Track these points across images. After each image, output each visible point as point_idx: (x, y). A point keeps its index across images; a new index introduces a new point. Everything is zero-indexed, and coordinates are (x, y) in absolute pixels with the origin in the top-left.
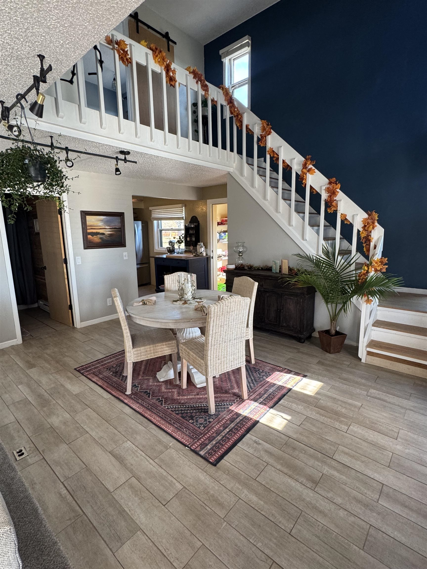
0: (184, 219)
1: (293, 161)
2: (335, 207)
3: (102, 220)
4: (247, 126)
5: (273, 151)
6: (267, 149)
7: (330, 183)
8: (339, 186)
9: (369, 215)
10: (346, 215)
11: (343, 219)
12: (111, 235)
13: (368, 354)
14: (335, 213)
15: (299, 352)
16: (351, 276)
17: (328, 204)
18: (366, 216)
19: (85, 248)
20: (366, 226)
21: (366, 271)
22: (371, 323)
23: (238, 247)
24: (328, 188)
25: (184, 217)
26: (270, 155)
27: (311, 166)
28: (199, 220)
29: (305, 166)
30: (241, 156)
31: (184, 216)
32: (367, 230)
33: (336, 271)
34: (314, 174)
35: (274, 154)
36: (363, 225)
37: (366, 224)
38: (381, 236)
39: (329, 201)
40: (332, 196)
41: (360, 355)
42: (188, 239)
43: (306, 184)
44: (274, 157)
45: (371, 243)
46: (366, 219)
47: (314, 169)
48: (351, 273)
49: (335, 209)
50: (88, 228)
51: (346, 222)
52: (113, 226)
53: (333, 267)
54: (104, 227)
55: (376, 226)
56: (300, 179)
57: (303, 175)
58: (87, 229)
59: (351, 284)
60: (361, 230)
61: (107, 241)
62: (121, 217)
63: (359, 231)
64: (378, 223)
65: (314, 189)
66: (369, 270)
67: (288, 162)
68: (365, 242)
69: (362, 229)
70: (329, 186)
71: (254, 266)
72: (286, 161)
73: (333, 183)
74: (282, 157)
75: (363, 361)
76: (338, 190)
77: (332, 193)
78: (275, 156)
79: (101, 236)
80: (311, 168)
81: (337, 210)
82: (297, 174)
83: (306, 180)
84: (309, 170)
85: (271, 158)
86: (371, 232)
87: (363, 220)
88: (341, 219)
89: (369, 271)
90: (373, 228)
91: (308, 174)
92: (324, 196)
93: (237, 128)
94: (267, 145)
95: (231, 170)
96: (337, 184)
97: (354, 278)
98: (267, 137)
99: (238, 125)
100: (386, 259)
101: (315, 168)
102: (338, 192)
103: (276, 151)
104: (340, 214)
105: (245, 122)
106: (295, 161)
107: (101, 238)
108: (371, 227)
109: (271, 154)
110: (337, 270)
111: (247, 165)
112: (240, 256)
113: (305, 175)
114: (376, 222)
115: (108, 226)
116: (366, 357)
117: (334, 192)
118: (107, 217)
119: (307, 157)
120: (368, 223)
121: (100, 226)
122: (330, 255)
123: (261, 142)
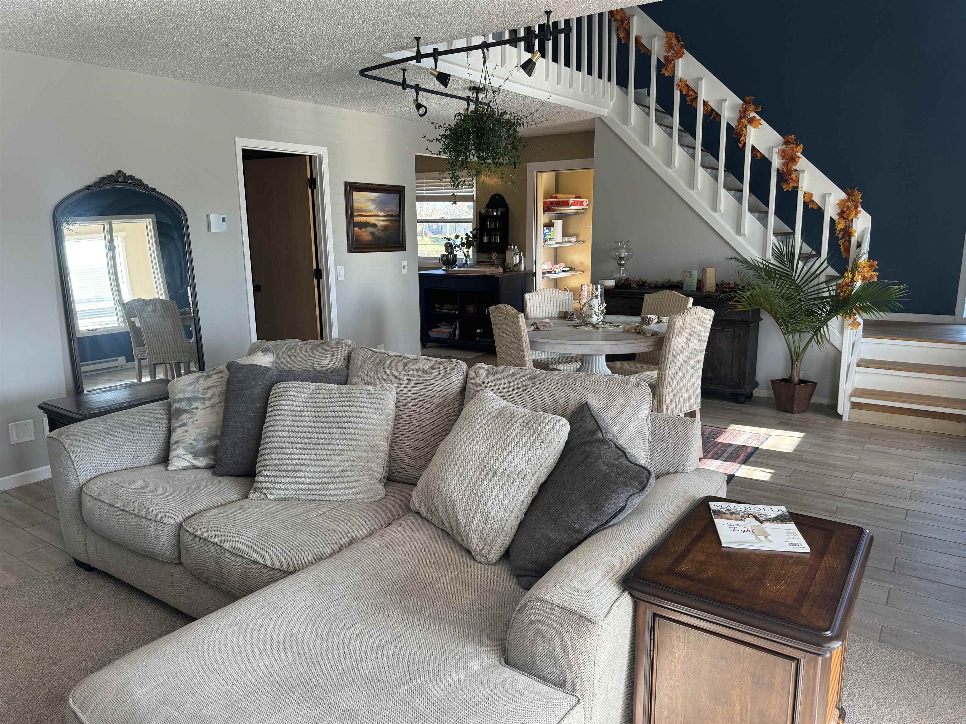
0: (475, 199)
1: (723, 103)
2: (796, 181)
3: (373, 201)
4: (637, 39)
5: (687, 84)
6: (676, 81)
7: (787, 143)
8: (801, 148)
9: (849, 195)
10: (812, 195)
11: (808, 200)
12: (385, 228)
13: (852, 408)
14: (795, 190)
15: (743, 413)
16: (820, 291)
17: (783, 177)
18: (843, 195)
19: (350, 251)
20: (844, 212)
21: (850, 280)
22: (855, 362)
23: (617, 248)
24: (783, 151)
25: (475, 196)
26: (681, 92)
27: (753, 114)
28: (507, 202)
29: (743, 114)
30: (624, 89)
31: (474, 193)
32: (847, 219)
33: (796, 284)
34: (759, 127)
35: (689, 90)
36: (839, 211)
37: (845, 209)
38: (868, 228)
39: (785, 171)
40: (790, 164)
41: (840, 411)
42: (485, 239)
43: (745, 143)
44: (687, 95)
45: (853, 239)
46: (843, 200)
47: (760, 120)
48: (821, 286)
49: (795, 185)
50: (355, 214)
51: (810, 206)
52: (388, 211)
53: (791, 279)
54: (375, 213)
55: (860, 212)
56: (734, 134)
57: (741, 128)
58: (353, 216)
59: (823, 303)
60: (836, 217)
61: (380, 239)
62: (399, 194)
63: (832, 221)
64: (862, 207)
65: (758, 151)
66: (855, 278)
67: (712, 104)
68: (842, 238)
69: (838, 217)
70: (784, 147)
71: (648, 282)
72: (710, 103)
73: (793, 143)
74: (703, 96)
75: (845, 418)
76: (799, 154)
77: (790, 159)
78: (691, 93)
79: (372, 230)
80: (754, 117)
81: (797, 187)
82: (728, 125)
83: (745, 136)
84: (751, 121)
85: (683, 98)
86: (852, 221)
87: (838, 202)
88: (804, 201)
89: (855, 280)
90: (856, 215)
91: (749, 127)
92: (776, 162)
93: (619, 39)
94: (676, 74)
95: (604, 112)
96: (797, 146)
97: (827, 294)
98: (676, 61)
99: (622, 35)
100: (876, 262)
101: (760, 118)
102: (799, 157)
103: (691, 85)
104: (803, 193)
105: (634, 32)
106: (726, 105)
107: (372, 233)
108: (854, 213)
109: (683, 89)
110: (798, 282)
111: (636, 105)
112: (620, 265)
113: (744, 129)
114: (859, 205)
115: (382, 211)
116: (850, 411)
117: (792, 157)
118: (382, 195)
119: (747, 98)
120: (848, 208)
121: (370, 211)
122: (785, 260)
123: (666, 69)
